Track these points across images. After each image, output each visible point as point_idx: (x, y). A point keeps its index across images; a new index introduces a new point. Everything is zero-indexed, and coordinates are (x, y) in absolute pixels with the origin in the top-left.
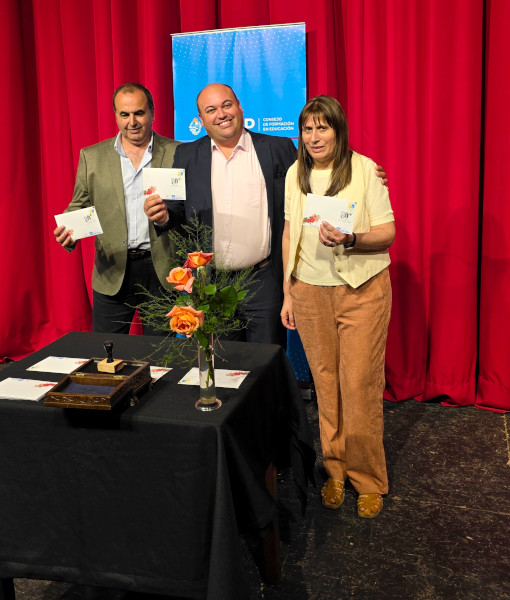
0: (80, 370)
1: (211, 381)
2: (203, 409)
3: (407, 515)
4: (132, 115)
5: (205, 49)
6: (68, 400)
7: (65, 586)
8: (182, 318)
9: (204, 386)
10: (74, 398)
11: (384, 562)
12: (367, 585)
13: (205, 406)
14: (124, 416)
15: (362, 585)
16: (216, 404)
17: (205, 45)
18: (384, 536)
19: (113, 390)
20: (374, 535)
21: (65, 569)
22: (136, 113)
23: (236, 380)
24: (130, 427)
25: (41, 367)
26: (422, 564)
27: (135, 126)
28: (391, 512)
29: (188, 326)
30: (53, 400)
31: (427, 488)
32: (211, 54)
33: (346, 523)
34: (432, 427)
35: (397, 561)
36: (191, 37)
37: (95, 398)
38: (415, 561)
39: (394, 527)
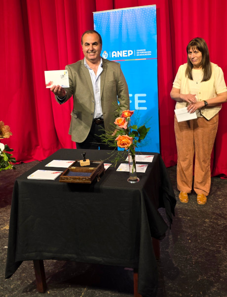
0: (72, 165)
1: (134, 169)
2: (131, 182)
3: (213, 227)
4: (91, 45)
5: (109, 19)
6: (70, 179)
7: (63, 262)
8: (123, 140)
9: (131, 172)
10: (73, 178)
11: (206, 249)
12: (200, 259)
13: (132, 181)
14: (96, 186)
15: (197, 259)
16: (137, 180)
17: (109, 17)
18: (204, 237)
19: (90, 175)
20: (199, 237)
21: (70, 255)
22: (94, 44)
23: (143, 169)
24: (99, 191)
25: (51, 164)
26: (223, 249)
27: (92, 51)
28: (205, 226)
29: (126, 144)
30: (63, 179)
31: (220, 215)
32: (112, 21)
33: (186, 232)
34: (218, 188)
35: (211, 248)
36: (102, 13)
37: (83, 178)
38: (220, 248)
39: (208, 233)
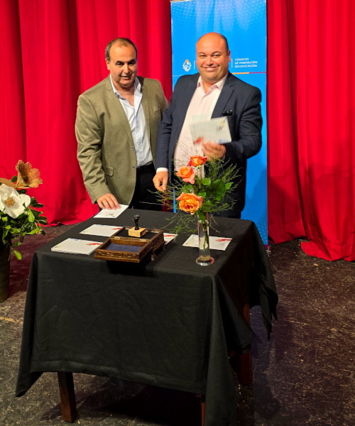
0: (117, 234)
1: (206, 244)
2: (202, 264)
3: (342, 341)
4: (126, 64)
6: (110, 255)
7: (105, 379)
8: (188, 201)
9: (202, 248)
10: (114, 254)
11: (326, 375)
12: (314, 390)
13: (203, 262)
14: (148, 267)
15: (310, 390)
16: (210, 261)
18: (326, 356)
19: (140, 249)
20: (318, 355)
21: (109, 368)
22: (129, 62)
23: (223, 245)
24: (152, 274)
25: (87, 231)
26: (354, 377)
28: (329, 339)
29: (192, 207)
30: (101, 255)
33: (298, 346)
35: (335, 374)
37: (128, 255)
38: (349, 375)
39: (333, 350)
